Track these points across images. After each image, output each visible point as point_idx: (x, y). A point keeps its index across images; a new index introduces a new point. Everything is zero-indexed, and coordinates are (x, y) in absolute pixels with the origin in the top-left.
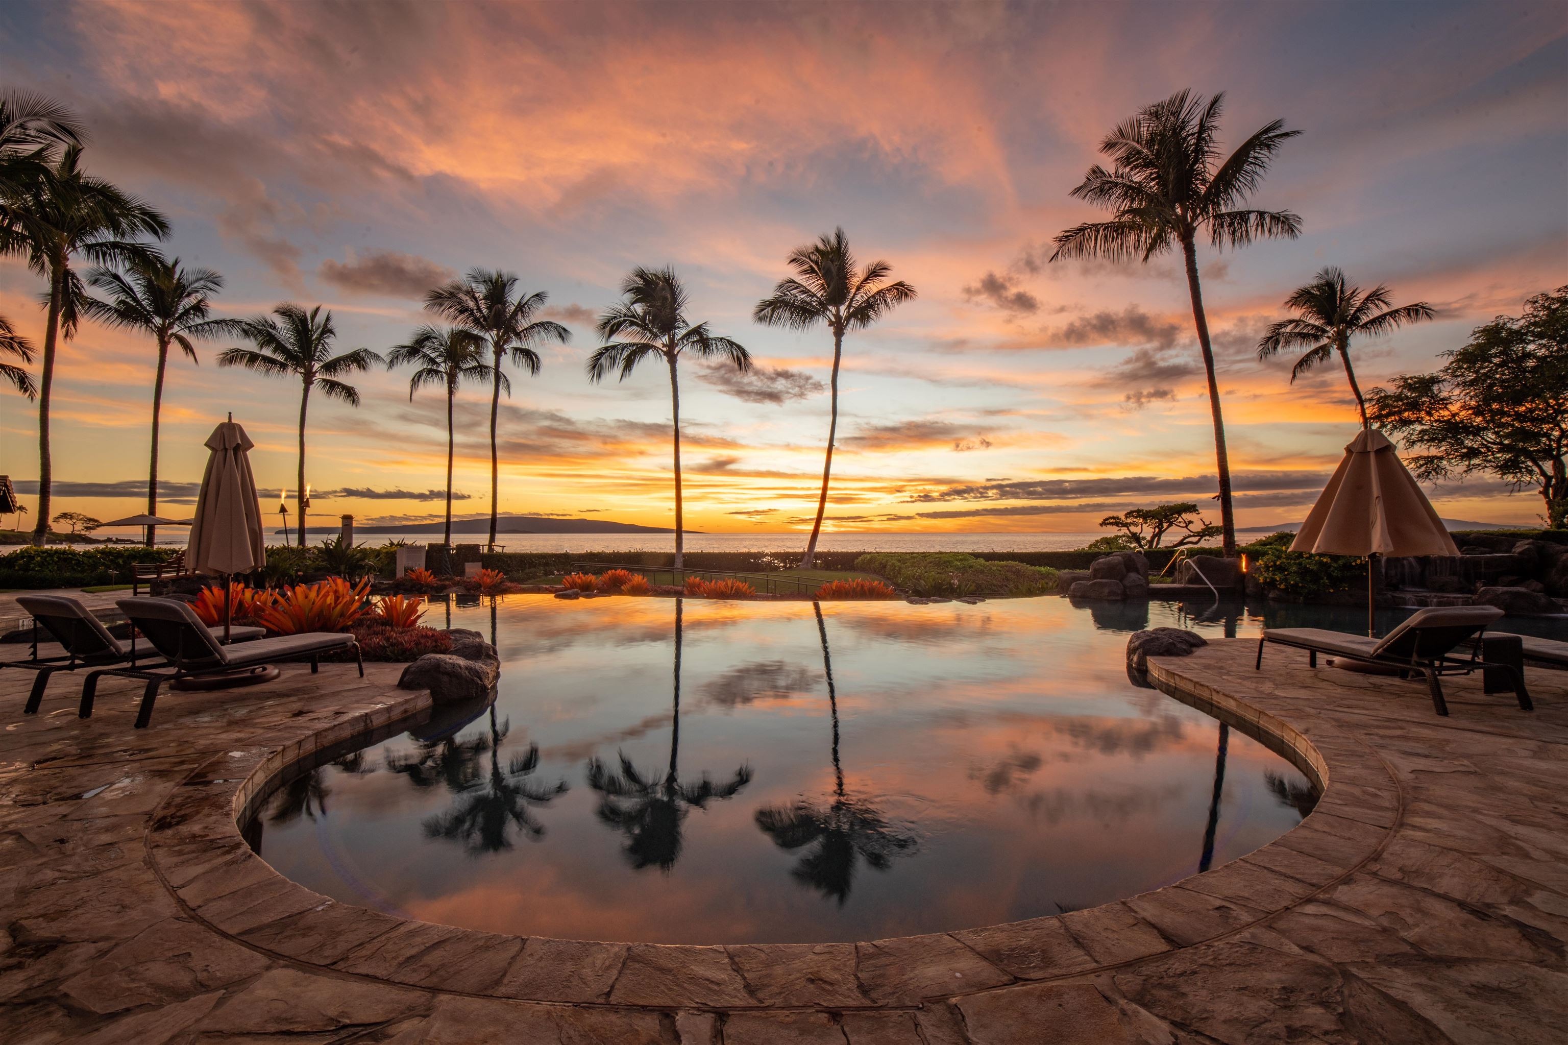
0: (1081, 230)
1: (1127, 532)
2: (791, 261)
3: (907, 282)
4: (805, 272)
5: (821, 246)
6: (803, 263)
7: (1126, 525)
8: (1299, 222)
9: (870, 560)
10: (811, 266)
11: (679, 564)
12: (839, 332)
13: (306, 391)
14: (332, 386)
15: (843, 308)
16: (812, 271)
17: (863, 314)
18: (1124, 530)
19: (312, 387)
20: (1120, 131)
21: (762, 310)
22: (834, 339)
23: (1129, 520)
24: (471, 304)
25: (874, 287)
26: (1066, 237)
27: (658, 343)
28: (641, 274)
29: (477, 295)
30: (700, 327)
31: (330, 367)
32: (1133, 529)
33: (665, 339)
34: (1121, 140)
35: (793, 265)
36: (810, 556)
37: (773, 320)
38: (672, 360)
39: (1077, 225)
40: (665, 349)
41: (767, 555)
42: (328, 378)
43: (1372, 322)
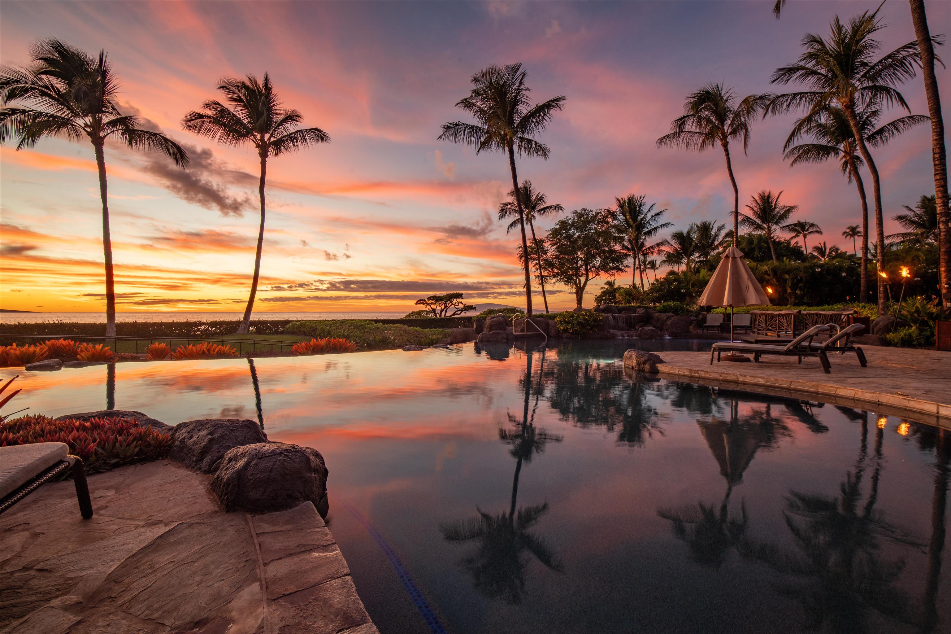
0: (457, 125)
1: (430, 308)
2: (220, 88)
3: (322, 129)
4: (234, 99)
5: (248, 83)
6: (231, 92)
7: (428, 304)
8: (549, 152)
10: (239, 96)
11: (111, 333)
12: (264, 155)
15: (267, 136)
16: (240, 100)
17: (279, 145)
18: (429, 307)
20: (483, 74)
21: (192, 120)
22: (259, 159)
23: (430, 302)
25: (291, 128)
26: (449, 127)
27: (80, 122)
28: (58, 47)
30: (126, 118)
32: (434, 306)
33: (89, 119)
34: (482, 79)
35: (222, 91)
36: (246, 324)
37: (202, 131)
38: (98, 143)
39: (457, 121)
40: (88, 130)
41: (203, 324)
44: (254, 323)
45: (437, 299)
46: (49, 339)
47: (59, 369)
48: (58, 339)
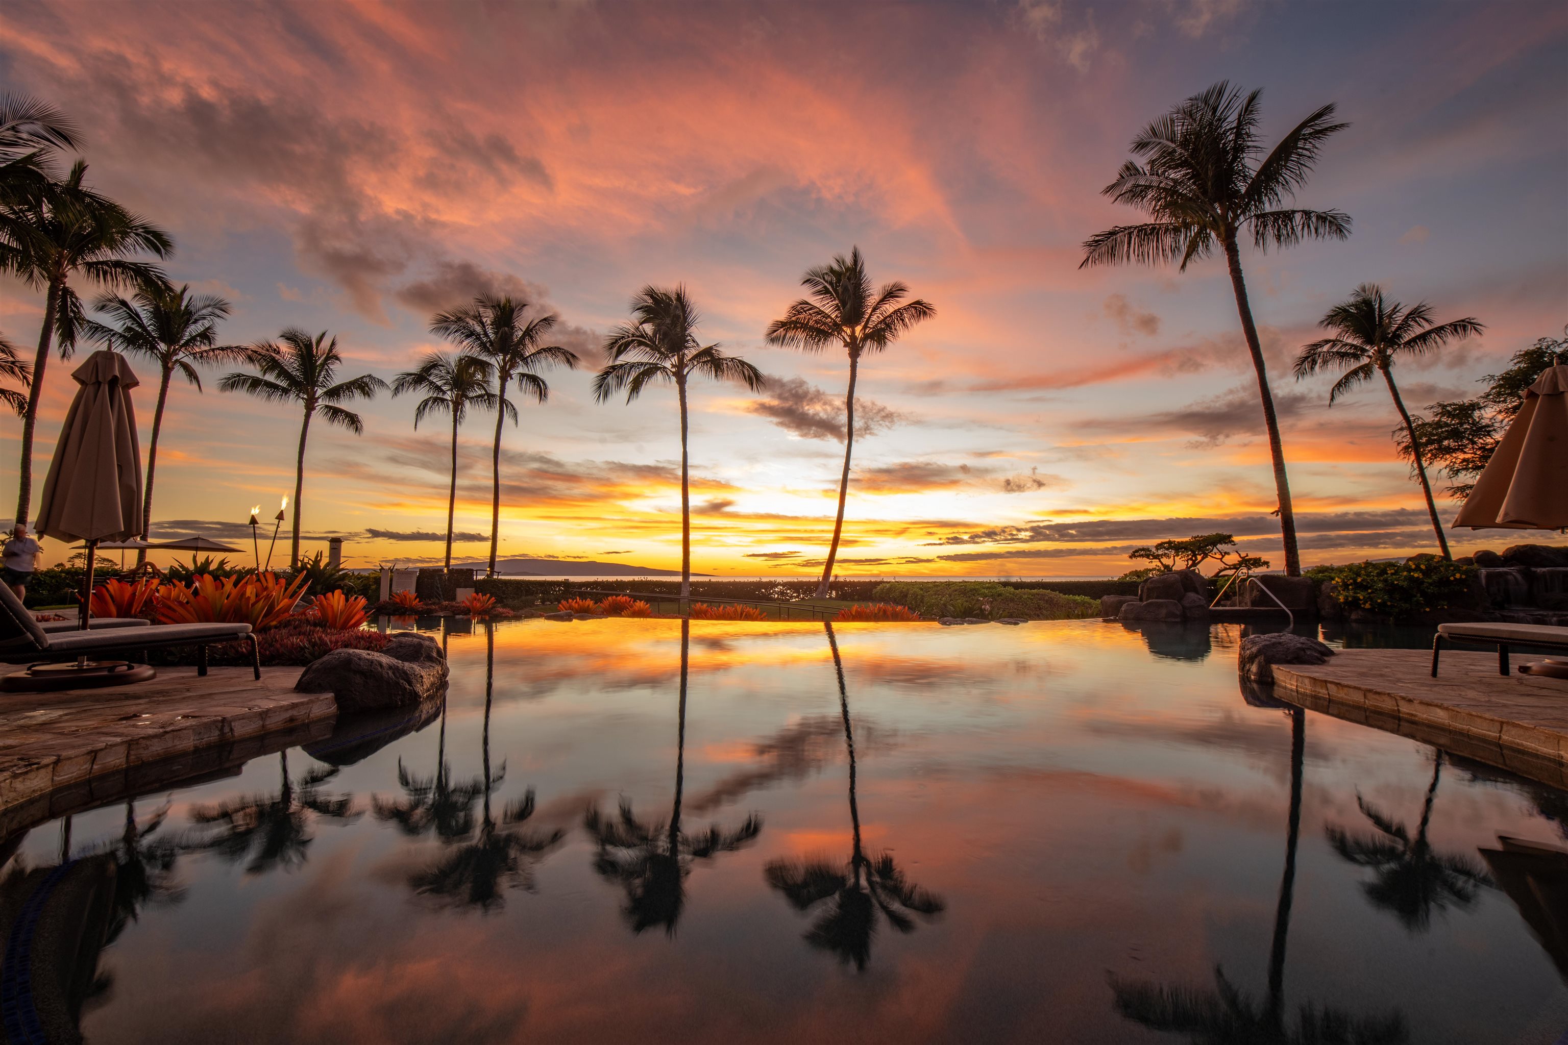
0: (1112, 233)
1: (1159, 564)
2: (804, 282)
3: (925, 301)
4: (819, 293)
5: (836, 267)
6: (816, 284)
7: (1156, 557)
8: (1348, 222)
9: (890, 589)
10: (825, 287)
11: (685, 592)
12: (854, 354)
13: (308, 416)
14: (335, 413)
15: (858, 329)
16: (826, 291)
17: (879, 336)
18: (1156, 563)
19: (314, 413)
20: (1153, 129)
21: (775, 331)
22: (849, 361)
23: (1160, 552)
24: (478, 329)
25: (890, 307)
26: (1097, 241)
27: (668, 364)
28: (651, 293)
29: (484, 320)
30: (711, 348)
31: (334, 393)
32: (1165, 561)
33: (675, 360)
34: (1154, 140)
35: (807, 285)
36: (824, 585)
37: (786, 341)
38: (681, 380)
39: (1108, 228)
40: (674, 370)
41: (779, 584)
42: (331, 404)
43: (1414, 340)
44: (838, 586)
45: (1178, 548)
46: (612, 595)
47: (571, 620)
48: (617, 595)
